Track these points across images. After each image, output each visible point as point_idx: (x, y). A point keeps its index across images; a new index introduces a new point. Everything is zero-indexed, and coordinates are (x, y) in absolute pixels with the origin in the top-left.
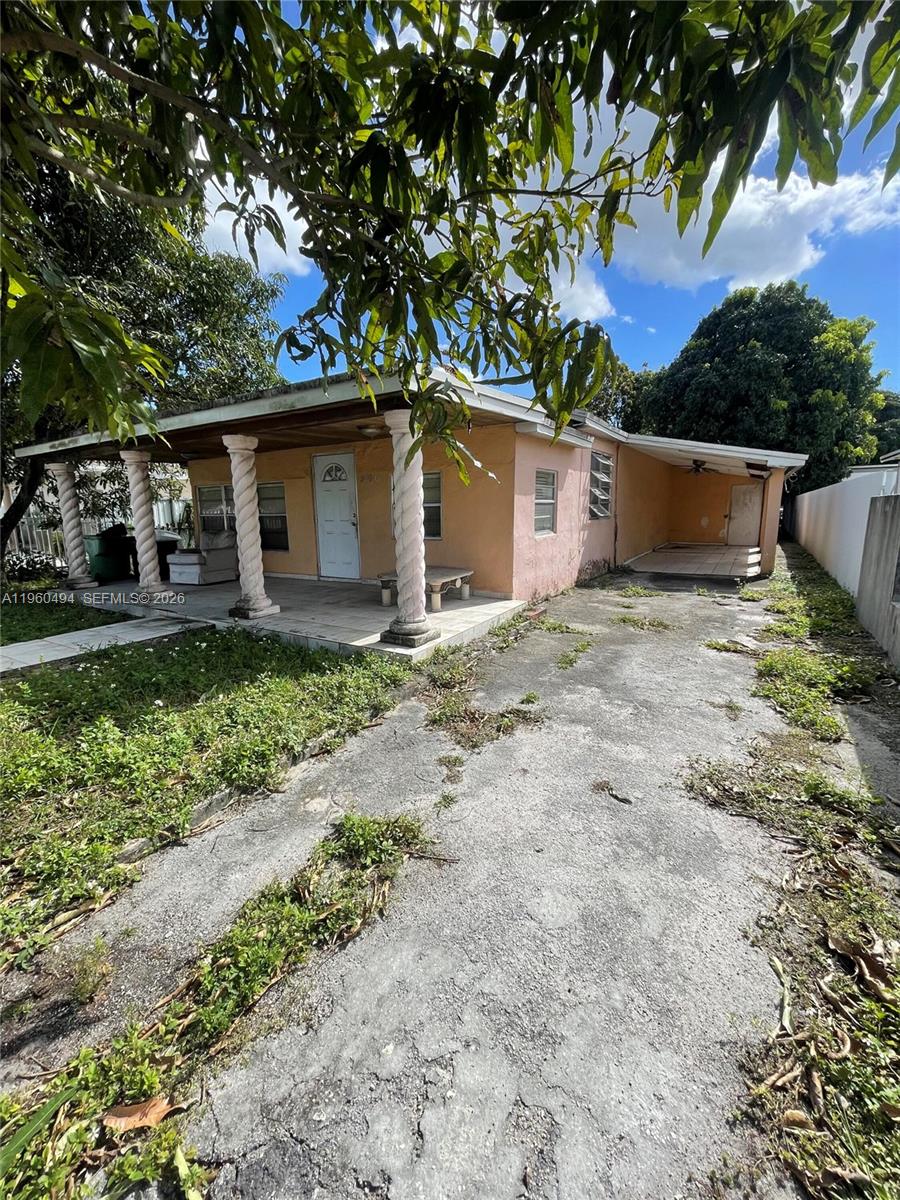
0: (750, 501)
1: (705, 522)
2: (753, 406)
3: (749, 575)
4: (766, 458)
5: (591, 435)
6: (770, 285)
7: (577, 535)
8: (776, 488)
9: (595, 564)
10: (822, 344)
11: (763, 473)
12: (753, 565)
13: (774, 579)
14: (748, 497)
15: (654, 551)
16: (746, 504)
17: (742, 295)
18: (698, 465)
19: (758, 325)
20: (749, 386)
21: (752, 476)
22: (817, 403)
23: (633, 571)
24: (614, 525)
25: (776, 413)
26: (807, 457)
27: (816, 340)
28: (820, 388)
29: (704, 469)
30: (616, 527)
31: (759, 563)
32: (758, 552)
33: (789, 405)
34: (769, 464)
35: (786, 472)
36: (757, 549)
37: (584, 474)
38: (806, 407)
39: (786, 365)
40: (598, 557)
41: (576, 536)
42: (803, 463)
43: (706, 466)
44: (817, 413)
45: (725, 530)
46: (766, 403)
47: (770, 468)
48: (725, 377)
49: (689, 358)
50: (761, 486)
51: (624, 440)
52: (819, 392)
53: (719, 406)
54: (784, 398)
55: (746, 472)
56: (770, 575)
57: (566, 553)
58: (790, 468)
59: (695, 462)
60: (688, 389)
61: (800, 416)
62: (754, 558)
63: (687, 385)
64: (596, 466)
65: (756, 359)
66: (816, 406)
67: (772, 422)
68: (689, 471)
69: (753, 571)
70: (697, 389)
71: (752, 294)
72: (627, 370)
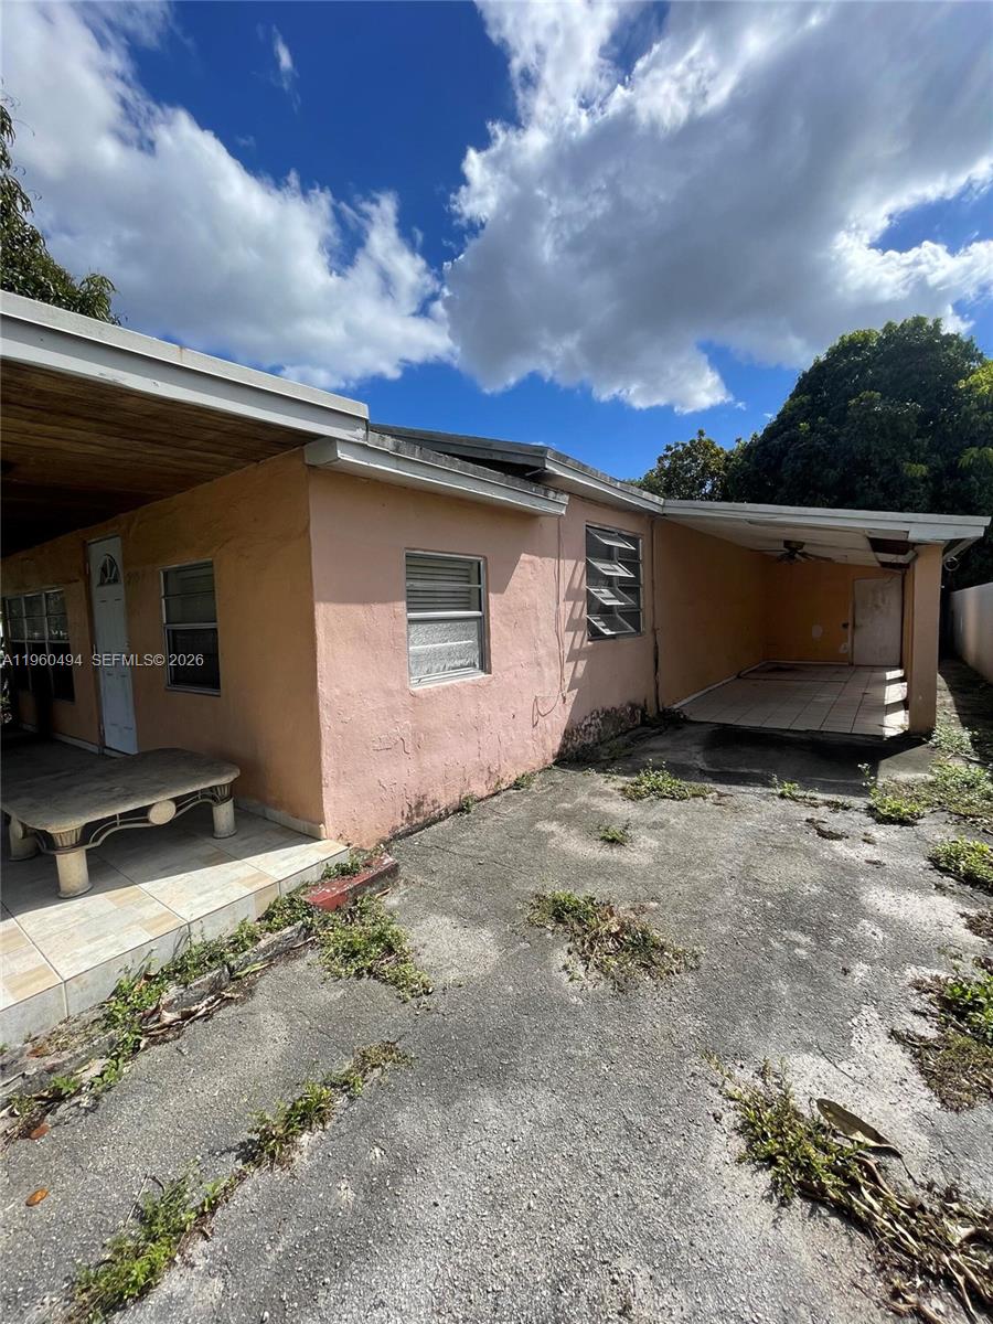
0: (883, 601)
1: (817, 631)
2: (877, 475)
3: (889, 733)
4: (905, 527)
5: (563, 492)
6: (890, 324)
7: (556, 671)
8: (927, 580)
9: (608, 715)
10: (970, 389)
11: (901, 559)
12: (894, 707)
13: (937, 746)
14: (880, 595)
15: (739, 677)
16: (877, 607)
17: (851, 340)
18: (793, 548)
19: (876, 373)
20: (868, 448)
21: (884, 564)
22: (971, 466)
23: (687, 721)
24: (653, 645)
25: (913, 482)
26: (986, 521)
27: (962, 384)
28: (972, 445)
29: (804, 555)
30: (656, 648)
31: (904, 704)
32: (902, 680)
33: (931, 470)
34: (913, 537)
35: (945, 551)
36: (898, 673)
37: (568, 565)
38: (953, 471)
39: (923, 419)
40: (614, 699)
41: (551, 672)
42: (981, 533)
43: (805, 549)
44: (973, 478)
45: (849, 644)
46: (896, 469)
47: (914, 544)
48: (833, 439)
49: (785, 421)
50: (898, 580)
51: (656, 509)
52: (974, 451)
53: (827, 476)
54: (923, 461)
55: (873, 558)
56: (930, 738)
57: (525, 707)
58: (953, 543)
59: (787, 543)
60: (785, 459)
61: (948, 485)
62: (895, 693)
63: (784, 453)
64: (595, 550)
65: (875, 413)
66: (969, 470)
67: (906, 494)
68: (780, 559)
69: (895, 723)
70: (797, 457)
71: (867, 337)
72: (713, 447)
